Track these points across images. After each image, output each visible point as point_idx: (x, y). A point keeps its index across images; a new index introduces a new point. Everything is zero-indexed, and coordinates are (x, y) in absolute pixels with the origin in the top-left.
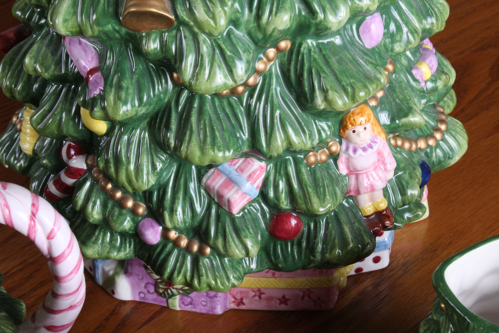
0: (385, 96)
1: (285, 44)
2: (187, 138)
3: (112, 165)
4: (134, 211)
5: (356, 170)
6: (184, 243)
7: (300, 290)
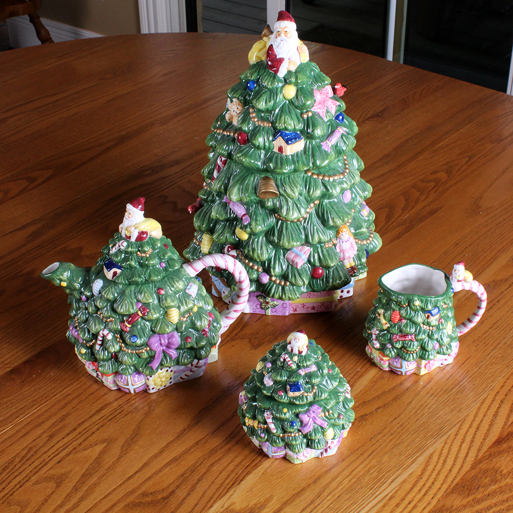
0: (352, 222)
1: (317, 202)
2: (282, 238)
3: (251, 251)
4: (257, 270)
5: (343, 250)
6: (278, 282)
7: (320, 303)
